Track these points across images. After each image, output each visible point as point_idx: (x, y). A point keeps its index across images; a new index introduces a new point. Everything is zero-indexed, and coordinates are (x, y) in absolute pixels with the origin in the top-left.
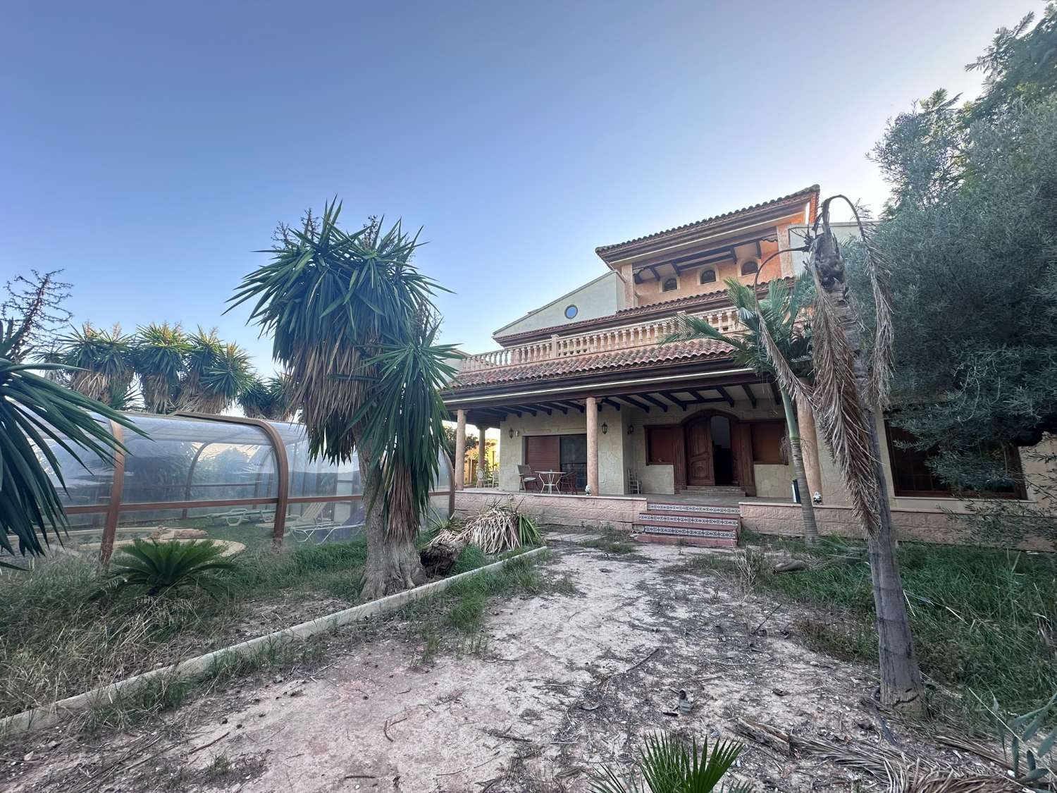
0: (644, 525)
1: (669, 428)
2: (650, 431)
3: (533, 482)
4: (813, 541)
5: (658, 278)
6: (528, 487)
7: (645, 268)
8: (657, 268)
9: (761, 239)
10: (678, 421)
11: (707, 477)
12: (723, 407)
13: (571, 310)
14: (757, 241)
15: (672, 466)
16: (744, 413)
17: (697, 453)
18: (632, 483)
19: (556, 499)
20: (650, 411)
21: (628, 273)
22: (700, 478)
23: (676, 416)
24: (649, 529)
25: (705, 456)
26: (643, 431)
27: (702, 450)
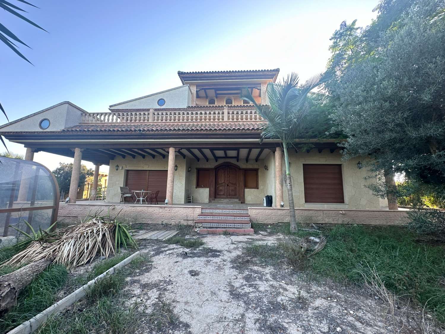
0: (202, 223)
1: (208, 170)
2: (199, 171)
3: (130, 197)
4: (295, 229)
5: (207, 97)
6: (126, 200)
7: (202, 89)
8: (208, 91)
9: (254, 87)
10: (213, 167)
11: (224, 195)
12: (234, 161)
13: (161, 102)
14: (252, 88)
15: (209, 189)
16: (243, 165)
17: (220, 183)
18: (188, 197)
19: (145, 208)
20: (200, 161)
21: (194, 89)
22: (220, 195)
23: (212, 165)
24: (205, 225)
25: (224, 184)
26: (195, 170)
27: (223, 181)
